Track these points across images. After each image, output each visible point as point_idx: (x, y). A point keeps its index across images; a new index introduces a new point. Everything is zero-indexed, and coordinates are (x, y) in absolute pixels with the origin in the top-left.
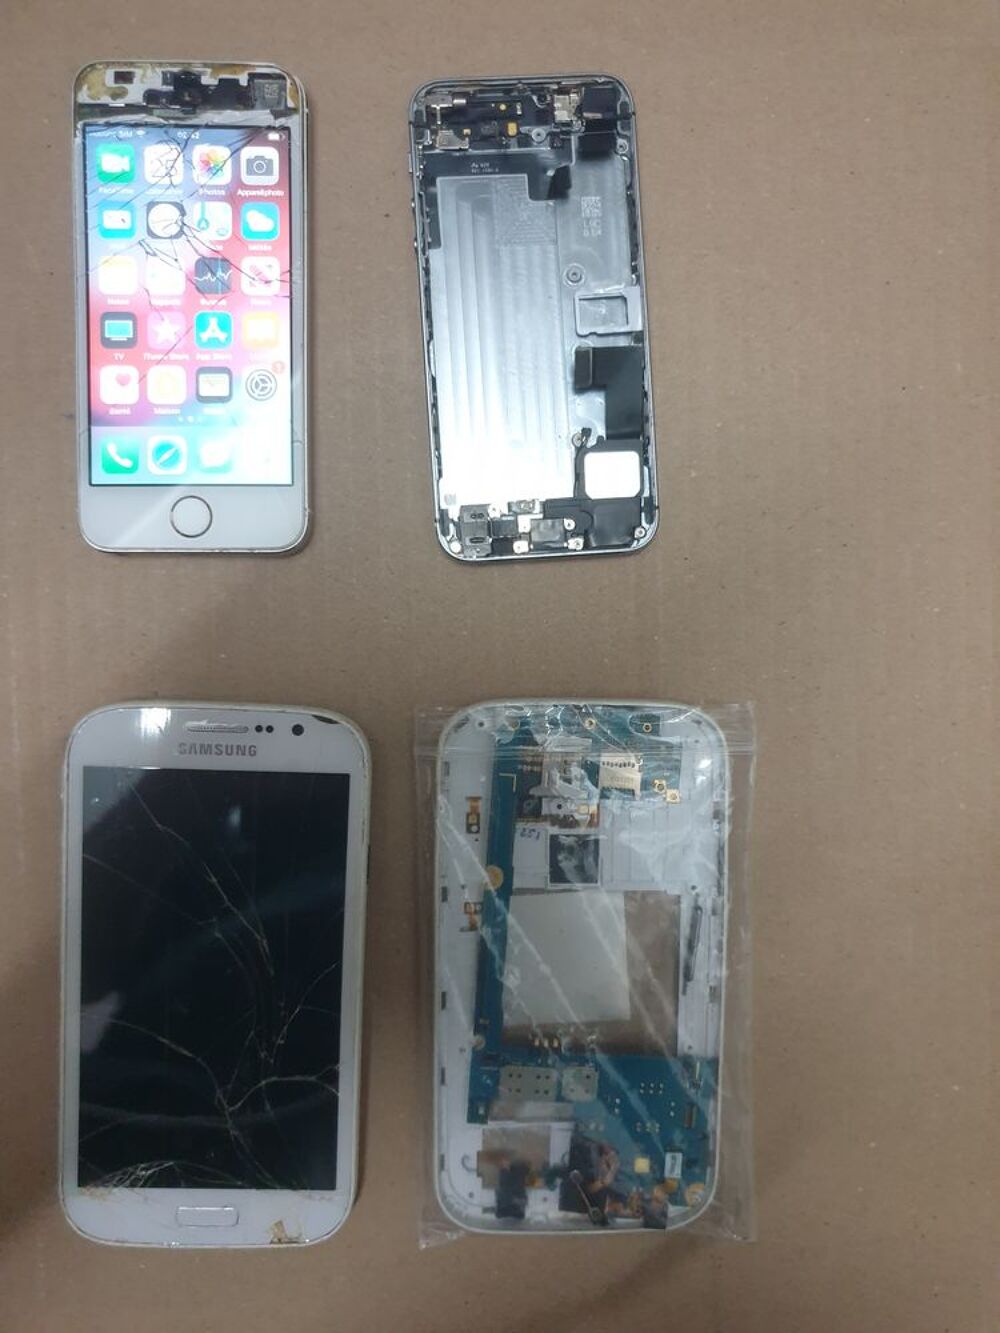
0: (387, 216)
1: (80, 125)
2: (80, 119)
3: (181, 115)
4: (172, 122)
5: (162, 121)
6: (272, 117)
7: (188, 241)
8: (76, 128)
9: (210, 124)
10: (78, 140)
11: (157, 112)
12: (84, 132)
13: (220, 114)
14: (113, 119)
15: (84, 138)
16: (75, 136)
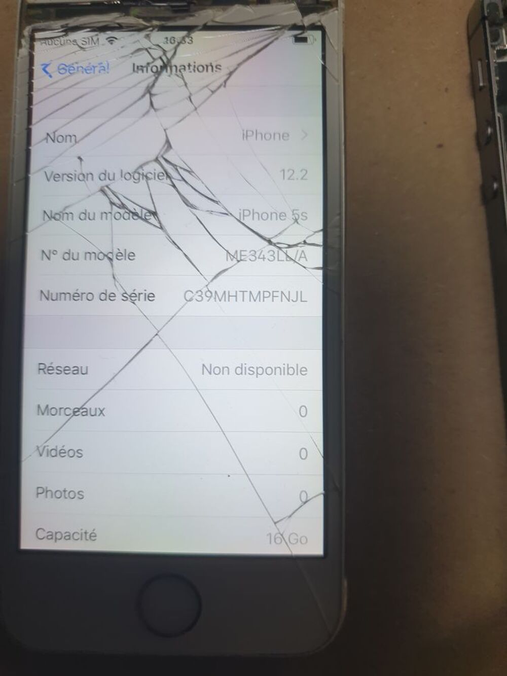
0: (440, 146)
1: (27, 32)
2: (29, 24)
3: (169, 14)
4: (155, 23)
5: (141, 21)
6: (298, 13)
7: (174, 186)
8: (21, 36)
9: (210, 24)
10: (24, 51)
11: (135, 11)
12: (32, 39)
13: (224, 10)
14: (72, 22)
15: (32, 48)
16: (20, 46)
